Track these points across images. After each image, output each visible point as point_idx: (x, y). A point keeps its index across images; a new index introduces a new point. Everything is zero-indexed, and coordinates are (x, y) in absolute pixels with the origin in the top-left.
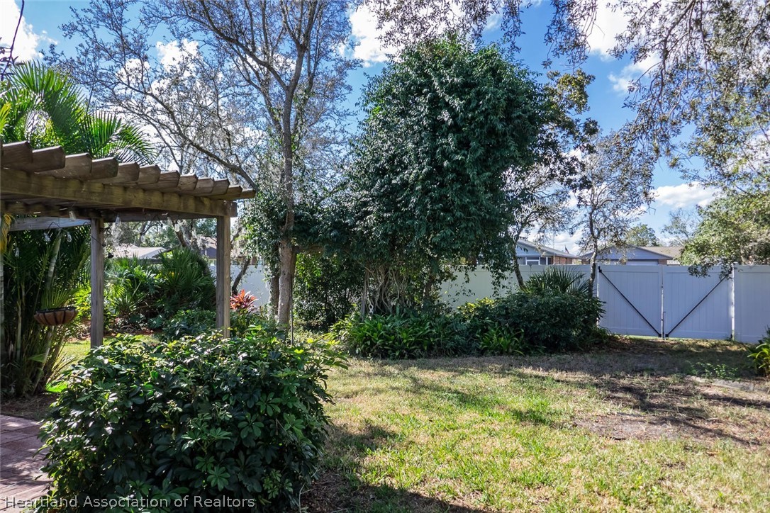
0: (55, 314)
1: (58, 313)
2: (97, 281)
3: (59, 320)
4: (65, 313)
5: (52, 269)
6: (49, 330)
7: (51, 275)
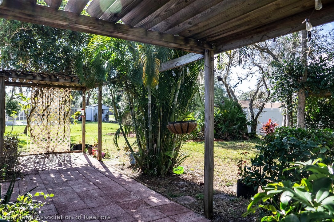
0: (181, 124)
1: (184, 124)
2: (209, 100)
3: (184, 130)
4: (188, 124)
5: (176, 100)
6: (175, 136)
7: (175, 103)
